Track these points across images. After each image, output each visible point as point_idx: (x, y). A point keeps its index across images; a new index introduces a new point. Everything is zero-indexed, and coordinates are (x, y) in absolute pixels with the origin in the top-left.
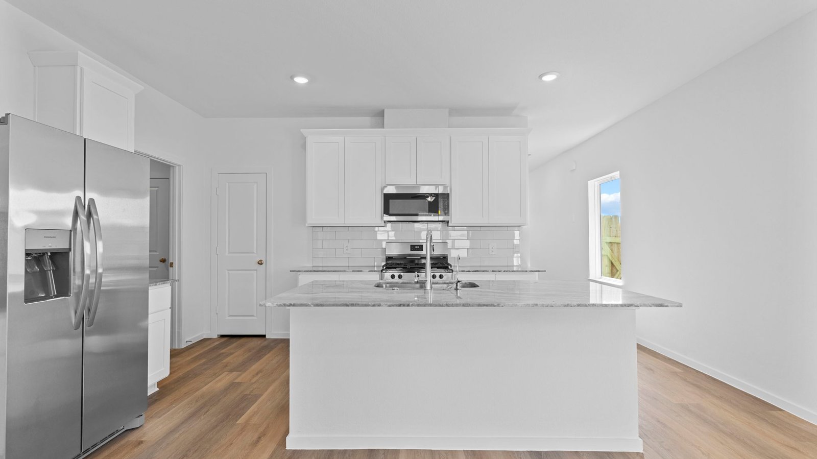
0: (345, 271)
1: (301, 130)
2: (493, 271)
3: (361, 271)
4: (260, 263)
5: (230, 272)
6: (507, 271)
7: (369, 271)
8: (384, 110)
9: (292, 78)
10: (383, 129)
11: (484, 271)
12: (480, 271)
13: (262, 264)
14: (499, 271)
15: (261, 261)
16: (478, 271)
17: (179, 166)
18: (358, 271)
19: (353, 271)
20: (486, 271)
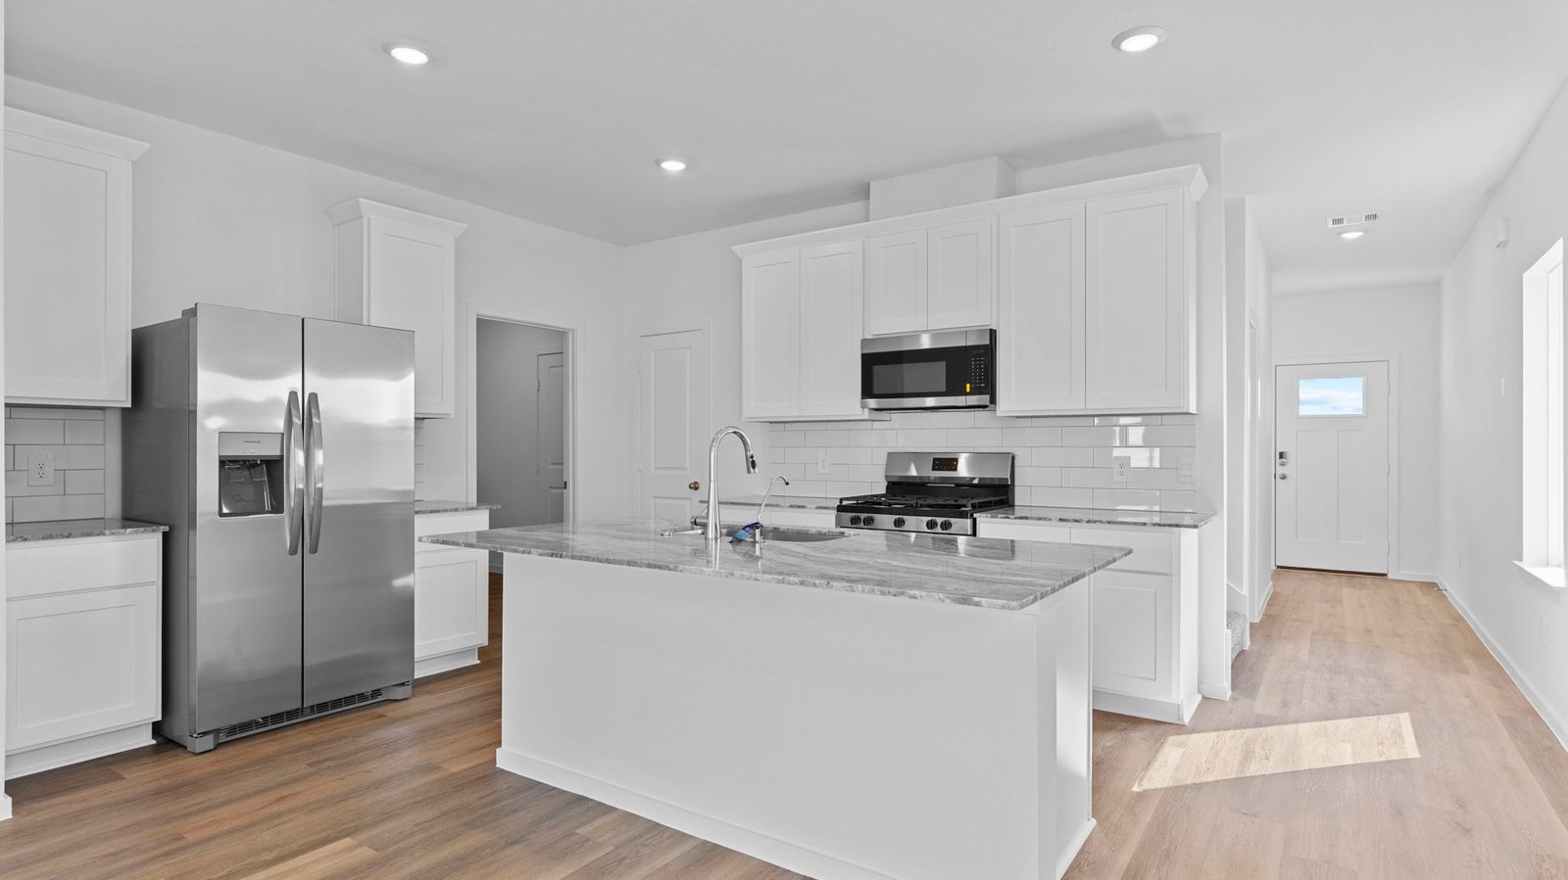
0: (778, 506)
1: (733, 247)
2: (1061, 520)
3: (804, 507)
4: (695, 487)
5: (659, 501)
6: (1095, 522)
7: (817, 508)
8: (869, 184)
9: (658, 163)
10: (867, 223)
11: (1040, 519)
12: (1031, 518)
13: (696, 488)
14: (1076, 521)
15: (696, 483)
16: (1026, 518)
17: (573, 331)
18: (799, 507)
19: (791, 506)
20: (1045, 519)
